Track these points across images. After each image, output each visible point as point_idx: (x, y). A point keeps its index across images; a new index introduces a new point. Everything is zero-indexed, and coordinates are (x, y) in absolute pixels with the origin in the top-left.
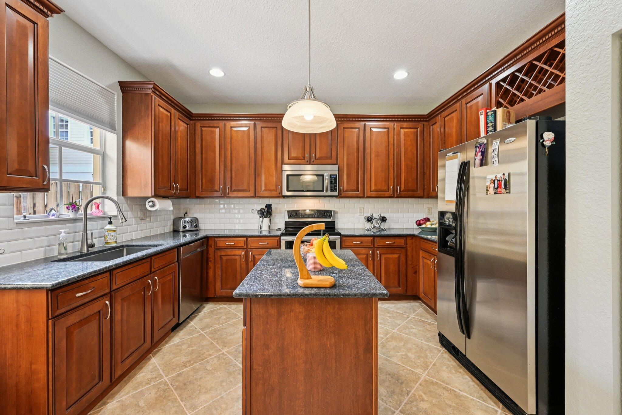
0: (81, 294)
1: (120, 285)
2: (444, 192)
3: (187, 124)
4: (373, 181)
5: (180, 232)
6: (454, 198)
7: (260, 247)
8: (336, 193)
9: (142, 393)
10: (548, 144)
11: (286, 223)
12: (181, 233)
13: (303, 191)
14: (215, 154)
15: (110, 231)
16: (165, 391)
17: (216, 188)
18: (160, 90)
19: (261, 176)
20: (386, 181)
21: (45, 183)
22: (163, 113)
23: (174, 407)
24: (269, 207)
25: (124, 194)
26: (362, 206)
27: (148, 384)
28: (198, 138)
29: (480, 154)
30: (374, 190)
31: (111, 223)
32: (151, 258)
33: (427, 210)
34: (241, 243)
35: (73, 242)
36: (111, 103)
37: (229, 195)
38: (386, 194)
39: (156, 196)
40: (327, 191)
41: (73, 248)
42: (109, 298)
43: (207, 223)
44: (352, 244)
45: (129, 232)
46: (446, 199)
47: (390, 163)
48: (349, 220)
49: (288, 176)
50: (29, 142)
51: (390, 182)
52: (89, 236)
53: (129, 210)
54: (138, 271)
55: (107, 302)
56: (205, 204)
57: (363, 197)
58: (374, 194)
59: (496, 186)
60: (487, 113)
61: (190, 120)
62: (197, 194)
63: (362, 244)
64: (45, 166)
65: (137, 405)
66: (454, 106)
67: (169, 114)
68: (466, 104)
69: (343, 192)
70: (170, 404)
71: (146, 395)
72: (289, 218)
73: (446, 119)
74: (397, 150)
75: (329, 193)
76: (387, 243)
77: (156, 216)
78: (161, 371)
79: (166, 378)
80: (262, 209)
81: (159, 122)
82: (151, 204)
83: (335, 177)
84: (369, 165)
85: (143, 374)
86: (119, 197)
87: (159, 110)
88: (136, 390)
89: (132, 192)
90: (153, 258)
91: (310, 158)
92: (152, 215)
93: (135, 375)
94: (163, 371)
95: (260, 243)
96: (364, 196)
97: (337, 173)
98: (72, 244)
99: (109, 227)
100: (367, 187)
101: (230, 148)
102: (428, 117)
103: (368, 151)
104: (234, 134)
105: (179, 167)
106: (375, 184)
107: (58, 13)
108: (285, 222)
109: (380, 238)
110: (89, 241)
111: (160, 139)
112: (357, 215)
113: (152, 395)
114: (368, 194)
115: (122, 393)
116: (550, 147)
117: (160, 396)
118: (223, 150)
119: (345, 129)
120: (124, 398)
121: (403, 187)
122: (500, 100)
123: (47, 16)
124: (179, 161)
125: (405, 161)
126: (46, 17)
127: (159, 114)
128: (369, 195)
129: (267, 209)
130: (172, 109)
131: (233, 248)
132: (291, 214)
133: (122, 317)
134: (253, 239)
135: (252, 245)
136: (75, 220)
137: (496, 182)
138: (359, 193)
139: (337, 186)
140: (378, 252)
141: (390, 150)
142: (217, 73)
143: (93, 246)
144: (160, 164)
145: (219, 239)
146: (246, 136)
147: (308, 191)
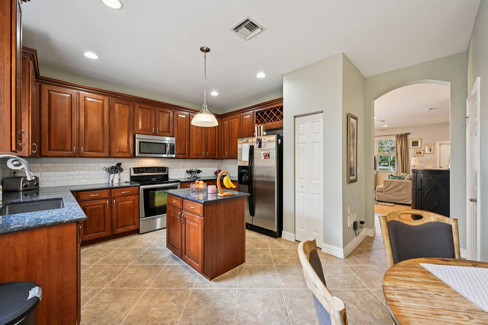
2: (241, 156)
4: (194, 148)
5: (20, 191)
6: (248, 160)
7: (122, 196)
8: (174, 156)
10: (279, 143)
12: (21, 193)
13: (152, 153)
17: (68, 148)
20: (201, 149)
24: (119, 164)
26: (184, 164)
29: (258, 143)
30: (195, 154)
33: (217, 166)
34: (105, 194)
37: (83, 155)
38: (201, 157)
40: (168, 154)
46: (243, 160)
47: (203, 139)
48: (176, 173)
49: (140, 142)
51: (203, 150)
56: (41, 163)
57: (189, 158)
58: (195, 156)
59: (265, 156)
60: (258, 126)
66: (237, 115)
68: (243, 116)
69: (177, 155)
72: (135, 173)
73: (232, 120)
74: (207, 132)
75: (170, 156)
80: (112, 166)
82: (16, 163)
83: (173, 145)
84: (192, 139)
91: (155, 130)
95: (122, 192)
97: (174, 143)
100: (191, 152)
101: (83, 115)
102: (221, 116)
104: (89, 104)
106: (195, 151)
108: (131, 176)
112: (181, 170)
116: (280, 144)
119: (178, 115)
121: (209, 153)
122: (257, 119)
125: (210, 138)
128: (192, 157)
129: (119, 167)
131: (97, 199)
132: (137, 170)
134: (116, 190)
135: (115, 195)
137: (265, 154)
138: (186, 156)
139: (174, 151)
141: (203, 131)
142: (91, 55)
145: (82, 193)
146: (100, 107)
147: (155, 154)
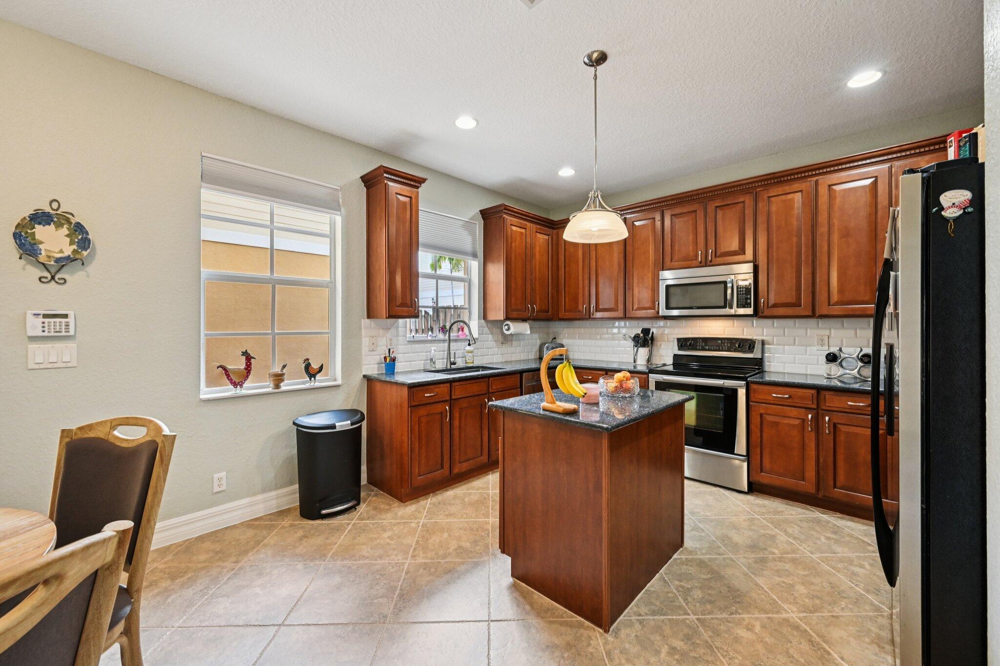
0: (429, 395)
1: (459, 397)
3: (549, 235)
8: (749, 311)
9: (470, 494)
10: (950, 213)
11: (676, 357)
14: (578, 265)
15: (468, 352)
16: (485, 499)
17: (580, 308)
18: (512, 209)
19: (633, 290)
21: (416, 312)
22: (516, 231)
23: (484, 510)
24: (646, 331)
25: (485, 317)
26: (824, 332)
27: (477, 490)
28: (562, 249)
30: (837, 301)
31: (469, 345)
32: (489, 380)
35: (443, 359)
36: (472, 234)
37: (594, 316)
39: (507, 318)
40: (731, 307)
41: (440, 365)
42: (449, 404)
43: (576, 352)
44: (769, 398)
45: (490, 355)
48: (795, 358)
49: (668, 287)
50: (407, 283)
52: (452, 356)
53: (489, 332)
54: (475, 388)
55: (447, 408)
57: (811, 316)
60: (959, 142)
61: (553, 228)
62: (561, 316)
63: (790, 400)
64: (416, 300)
65: (463, 499)
67: (523, 231)
69: (768, 307)
70: (483, 508)
71: (472, 496)
72: (679, 349)
75: (737, 311)
76: (849, 403)
77: (519, 340)
78: (490, 485)
79: (491, 491)
80: (636, 335)
81: (511, 243)
82: (506, 327)
83: (746, 283)
84: (825, 256)
85: (478, 483)
86: (480, 321)
87: (511, 229)
88: (468, 490)
89: (492, 316)
90: (491, 379)
91: (705, 257)
92: (514, 338)
93: (473, 481)
94: (492, 486)
96: (814, 314)
98: (442, 360)
99: (468, 348)
100: (821, 298)
101: (594, 256)
103: (823, 229)
105: (537, 286)
106: (840, 291)
107: (424, 182)
108: (674, 355)
109: (832, 393)
110: (452, 360)
111: (513, 259)
113: (475, 498)
114: (823, 309)
115: (459, 489)
117: (480, 500)
118: (587, 260)
119: (772, 199)
120: (458, 492)
123: (417, 187)
124: (537, 278)
126: (418, 189)
127: (511, 234)
128: (825, 312)
129: (644, 335)
130: (527, 223)
132: (683, 343)
133: (460, 423)
136: (444, 341)
138: (804, 309)
139: (750, 299)
140: (827, 418)
141: (880, 220)
142: (567, 172)
143: (454, 364)
144: (513, 286)
147: (699, 308)
